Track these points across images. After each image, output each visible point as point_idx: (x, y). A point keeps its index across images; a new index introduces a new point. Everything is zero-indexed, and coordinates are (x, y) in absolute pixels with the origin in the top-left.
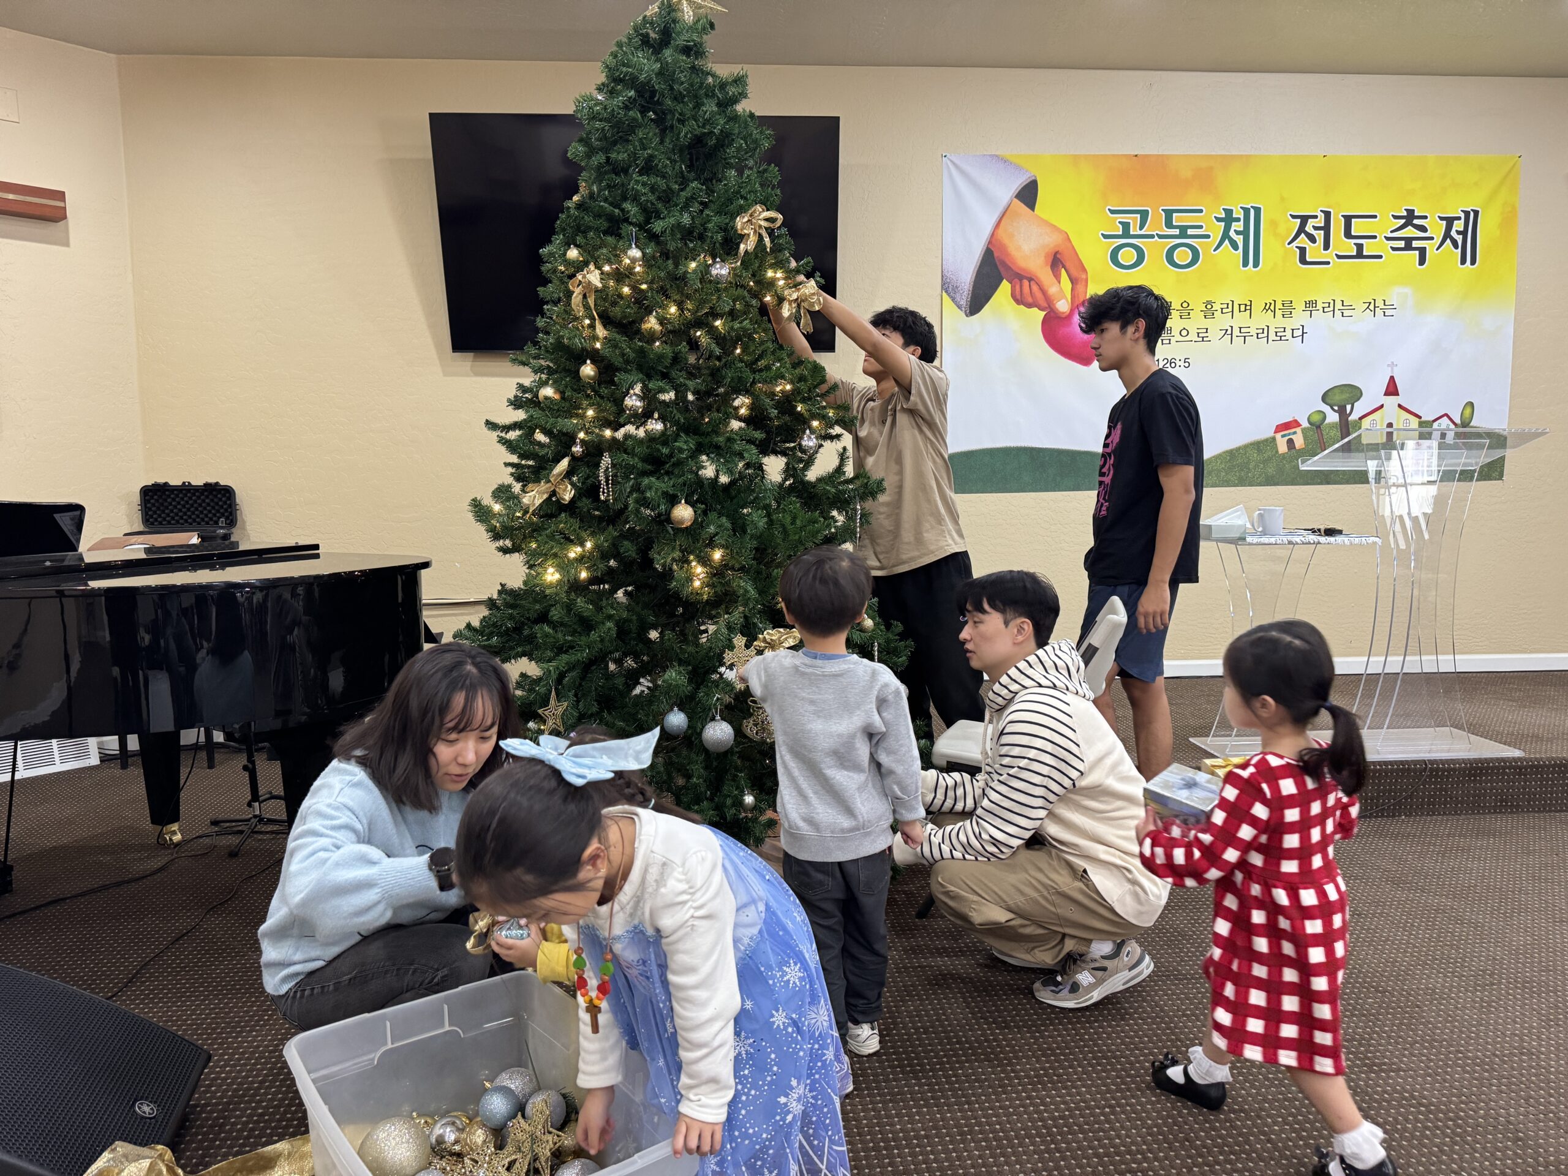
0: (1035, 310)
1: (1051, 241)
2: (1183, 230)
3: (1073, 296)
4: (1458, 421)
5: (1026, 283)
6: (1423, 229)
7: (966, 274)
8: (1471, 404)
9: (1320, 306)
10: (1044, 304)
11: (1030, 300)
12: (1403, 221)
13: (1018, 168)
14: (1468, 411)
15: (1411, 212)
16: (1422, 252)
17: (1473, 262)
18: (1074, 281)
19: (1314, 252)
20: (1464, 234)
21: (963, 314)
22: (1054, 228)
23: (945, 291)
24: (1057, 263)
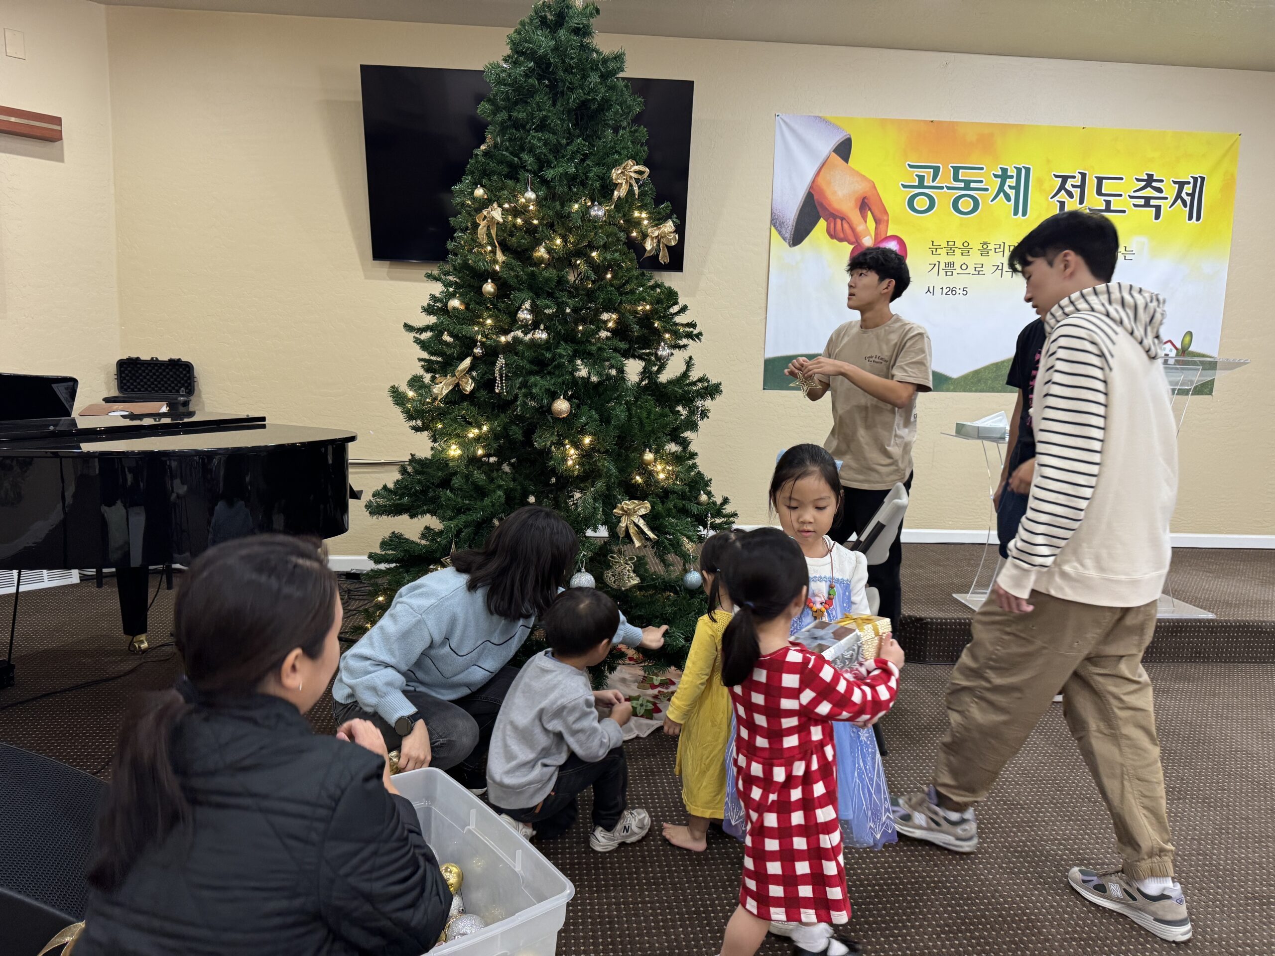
0: (845, 243)
1: (860, 188)
2: (967, 183)
3: (876, 234)
4: (1179, 346)
5: (839, 222)
6: (1159, 190)
7: (791, 212)
8: (1190, 334)
10: (853, 240)
11: (842, 235)
12: (1143, 183)
13: (837, 128)
14: (1187, 339)
15: (1150, 176)
16: (1158, 209)
17: (1198, 219)
18: (877, 221)
20: (1192, 195)
21: (786, 245)
22: (864, 178)
23: (774, 225)
24: (864, 205)
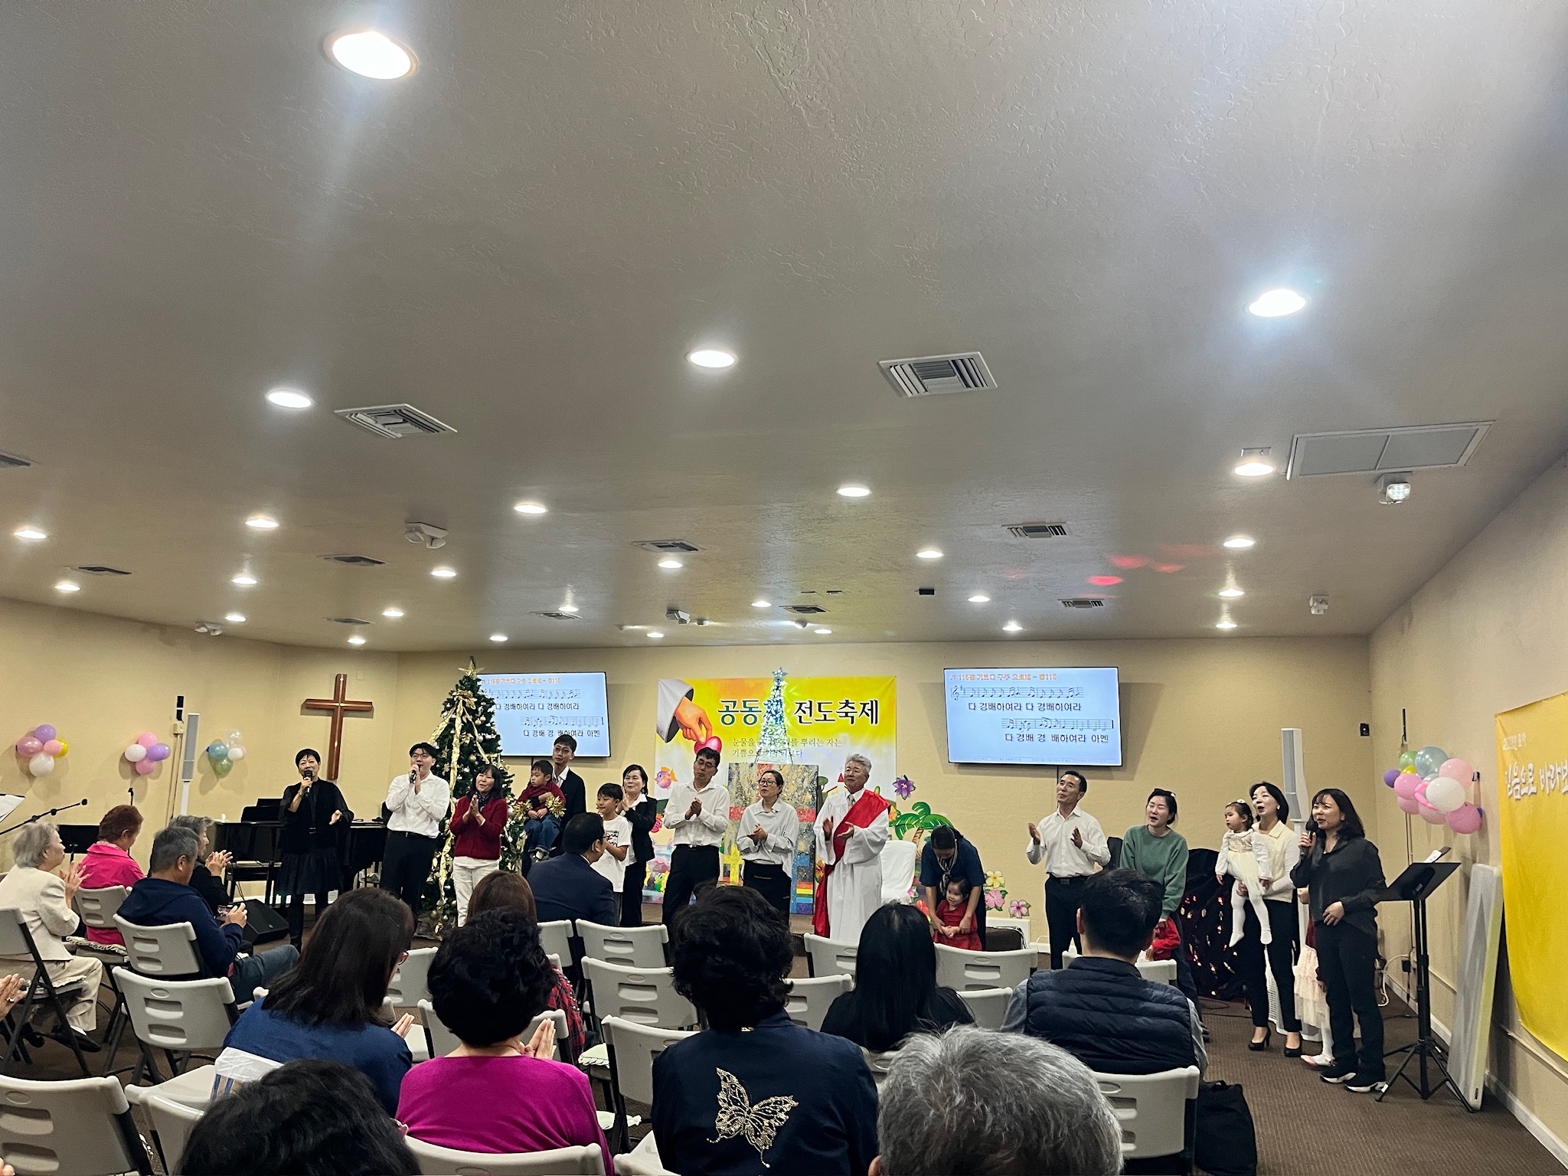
0: (692, 741)
1: (698, 713)
2: (751, 708)
3: (707, 737)
5: (688, 730)
6: (853, 708)
7: (666, 728)
9: (808, 741)
10: (695, 739)
11: (690, 737)
12: (844, 705)
13: (686, 684)
15: (847, 701)
16: (852, 717)
17: (876, 723)
18: (707, 729)
19: (806, 717)
20: (872, 710)
21: (663, 742)
22: (699, 708)
23: (658, 733)
24: (700, 722)
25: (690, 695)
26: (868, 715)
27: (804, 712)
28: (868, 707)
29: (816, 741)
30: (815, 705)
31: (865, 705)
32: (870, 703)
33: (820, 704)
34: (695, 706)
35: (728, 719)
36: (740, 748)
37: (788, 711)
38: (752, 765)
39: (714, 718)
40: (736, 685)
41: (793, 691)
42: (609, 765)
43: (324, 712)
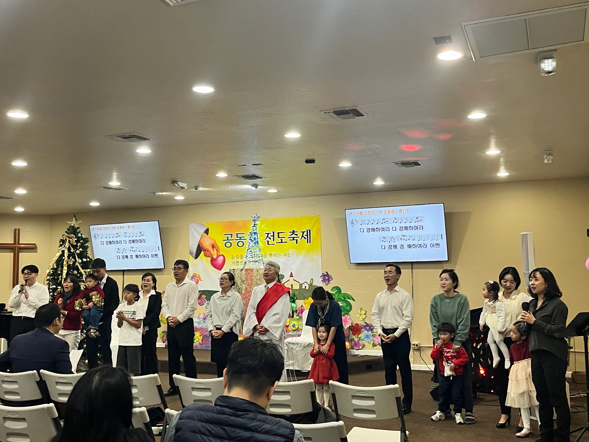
0: (209, 258)
1: (212, 242)
2: (240, 238)
3: (217, 255)
4: (309, 284)
5: (207, 251)
6: (297, 235)
7: (195, 250)
8: (312, 279)
9: (273, 255)
10: (211, 256)
11: (208, 255)
12: (292, 233)
13: (205, 226)
16: (297, 240)
17: (310, 243)
18: (217, 251)
19: (271, 241)
20: (307, 235)
21: (194, 259)
22: (213, 239)
23: (190, 254)
24: (213, 247)
25: (207, 232)
26: (306, 239)
27: (270, 239)
28: (305, 234)
29: (277, 255)
30: (276, 234)
31: (303, 232)
32: (306, 231)
33: (278, 233)
34: (209, 237)
35: (228, 245)
36: (236, 260)
37: (261, 238)
38: (242, 270)
39: (221, 244)
40: (232, 225)
41: (264, 227)
42: (164, 273)
43: (9, 250)
